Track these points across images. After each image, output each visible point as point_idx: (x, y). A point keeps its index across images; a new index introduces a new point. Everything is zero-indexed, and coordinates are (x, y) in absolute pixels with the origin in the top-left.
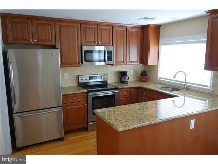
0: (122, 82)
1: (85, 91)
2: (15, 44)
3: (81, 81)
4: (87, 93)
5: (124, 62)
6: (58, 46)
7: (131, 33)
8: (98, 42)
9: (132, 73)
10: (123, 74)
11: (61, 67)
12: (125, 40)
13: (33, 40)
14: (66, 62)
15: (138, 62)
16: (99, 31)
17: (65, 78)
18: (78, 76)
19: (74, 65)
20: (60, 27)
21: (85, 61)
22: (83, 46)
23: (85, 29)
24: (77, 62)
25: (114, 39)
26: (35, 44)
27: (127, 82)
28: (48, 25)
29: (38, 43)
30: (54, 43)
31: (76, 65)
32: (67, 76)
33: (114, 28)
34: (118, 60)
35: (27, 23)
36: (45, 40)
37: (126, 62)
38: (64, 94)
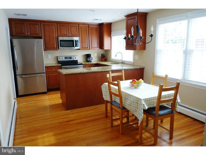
0: (88, 61)
1: (60, 65)
2: (17, 36)
3: (59, 60)
4: (61, 66)
5: (87, 48)
6: (43, 37)
7: (92, 29)
8: (69, 35)
9: (96, 56)
10: (88, 56)
11: (44, 50)
12: (88, 33)
13: (27, 34)
14: (48, 47)
15: (98, 48)
16: (69, 27)
17: (49, 58)
18: (58, 57)
19: (54, 49)
20: (44, 25)
21: (61, 46)
22: (59, 37)
23: (60, 26)
24: (56, 47)
25: (80, 33)
26: (29, 37)
27: (91, 61)
28: (37, 24)
29: (30, 35)
30: (40, 35)
31: (55, 49)
32: (50, 56)
33: (80, 25)
34: (83, 46)
35: (24, 23)
36: (35, 34)
37: (89, 48)
38: (46, 66)
